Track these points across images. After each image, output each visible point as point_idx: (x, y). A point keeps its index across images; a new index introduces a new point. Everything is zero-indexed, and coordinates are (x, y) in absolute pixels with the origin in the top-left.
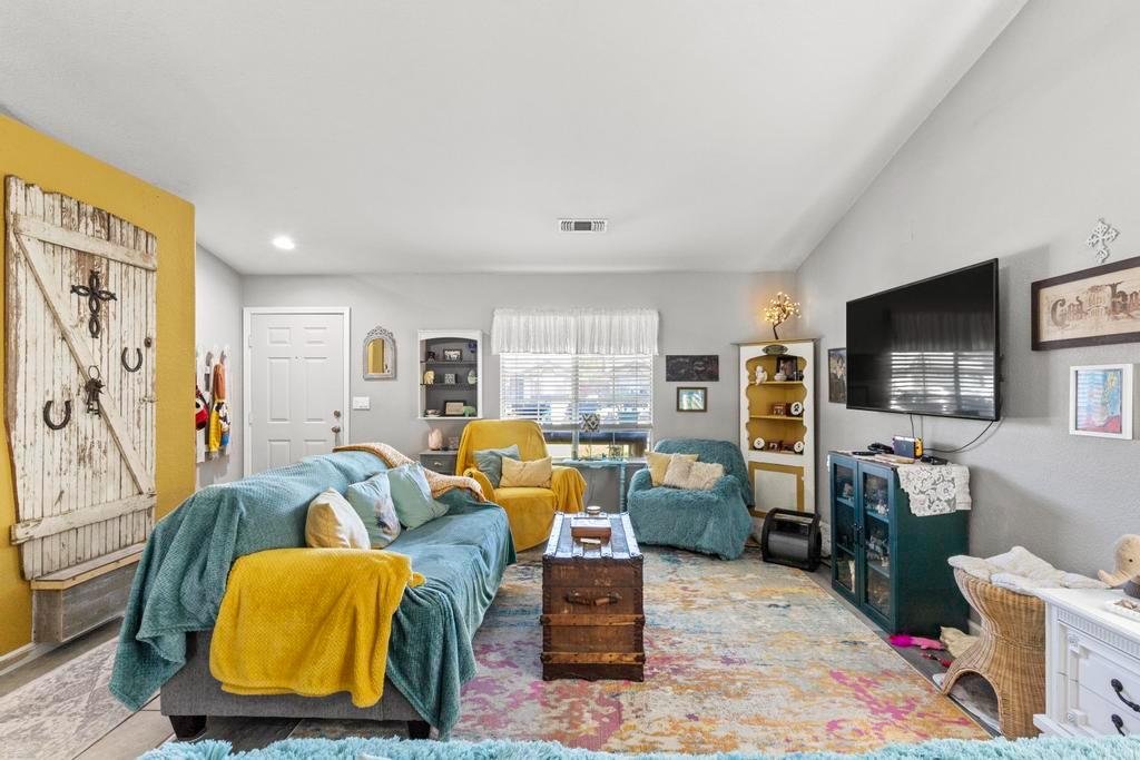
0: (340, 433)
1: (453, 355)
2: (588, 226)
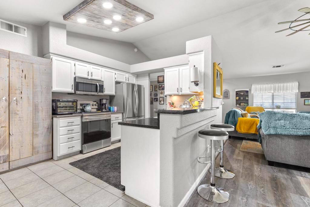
1: (242, 94)
2: (280, 66)
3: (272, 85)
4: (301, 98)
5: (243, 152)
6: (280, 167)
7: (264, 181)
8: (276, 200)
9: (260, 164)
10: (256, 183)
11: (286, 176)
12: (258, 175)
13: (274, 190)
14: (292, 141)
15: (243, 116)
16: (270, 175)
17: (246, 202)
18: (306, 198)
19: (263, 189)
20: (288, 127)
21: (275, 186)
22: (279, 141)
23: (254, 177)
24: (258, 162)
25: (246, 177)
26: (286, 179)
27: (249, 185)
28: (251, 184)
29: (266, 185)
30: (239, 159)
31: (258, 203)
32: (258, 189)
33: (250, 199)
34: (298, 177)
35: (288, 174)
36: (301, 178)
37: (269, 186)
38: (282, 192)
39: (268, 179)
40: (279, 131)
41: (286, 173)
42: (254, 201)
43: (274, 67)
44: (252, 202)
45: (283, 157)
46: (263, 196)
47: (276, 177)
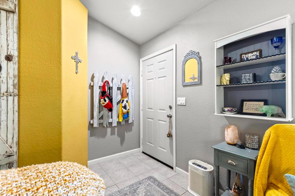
0: (172, 119)
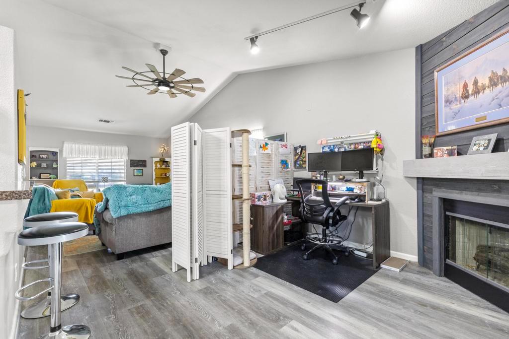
1: (45, 157)
2: (108, 122)
3: (97, 147)
4: (131, 167)
5: (72, 257)
6: (131, 257)
7: (123, 281)
8: (144, 293)
9: (107, 264)
10: (115, 289)
11: (141, 264)
12: (112, 278)
13: (138, 285)
14: (143, 220)
15: (59, 196)
16: (125, 271)
17: (116, 318)
18: (166, 275)
19: (125, 291)
20: (140, 203)
21: (135, 279)
22: (130, 223)
23: (108, 283)
24: (102, 262)
25: (97, 289)
26: (142, 267)
27: (107, 296)
28: (109, 294)
29: (126, 284)
30: (72, 271)
31: (129, 309)
32: (121, 294)
33: (118, 312)
34: (152, 259)
35: (141, 261)
36: (154, 259)
37: (130, 283)
38: (145, 282)
39: (126, 277)
40: (132, 210)
41: (139, 260)
42: (123, 310)
43: (101, 121)
44: (122, 313)
45: (135, 242)
46: (130, 298)
47: (132, 270)
